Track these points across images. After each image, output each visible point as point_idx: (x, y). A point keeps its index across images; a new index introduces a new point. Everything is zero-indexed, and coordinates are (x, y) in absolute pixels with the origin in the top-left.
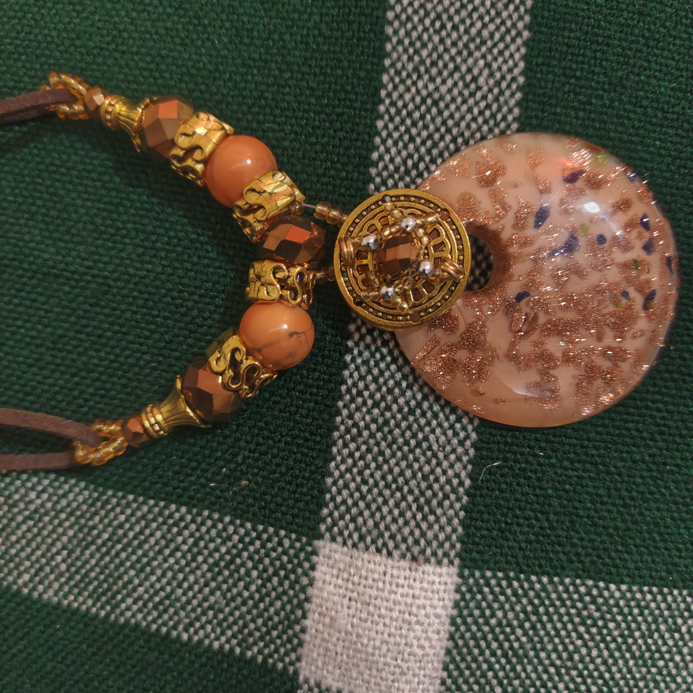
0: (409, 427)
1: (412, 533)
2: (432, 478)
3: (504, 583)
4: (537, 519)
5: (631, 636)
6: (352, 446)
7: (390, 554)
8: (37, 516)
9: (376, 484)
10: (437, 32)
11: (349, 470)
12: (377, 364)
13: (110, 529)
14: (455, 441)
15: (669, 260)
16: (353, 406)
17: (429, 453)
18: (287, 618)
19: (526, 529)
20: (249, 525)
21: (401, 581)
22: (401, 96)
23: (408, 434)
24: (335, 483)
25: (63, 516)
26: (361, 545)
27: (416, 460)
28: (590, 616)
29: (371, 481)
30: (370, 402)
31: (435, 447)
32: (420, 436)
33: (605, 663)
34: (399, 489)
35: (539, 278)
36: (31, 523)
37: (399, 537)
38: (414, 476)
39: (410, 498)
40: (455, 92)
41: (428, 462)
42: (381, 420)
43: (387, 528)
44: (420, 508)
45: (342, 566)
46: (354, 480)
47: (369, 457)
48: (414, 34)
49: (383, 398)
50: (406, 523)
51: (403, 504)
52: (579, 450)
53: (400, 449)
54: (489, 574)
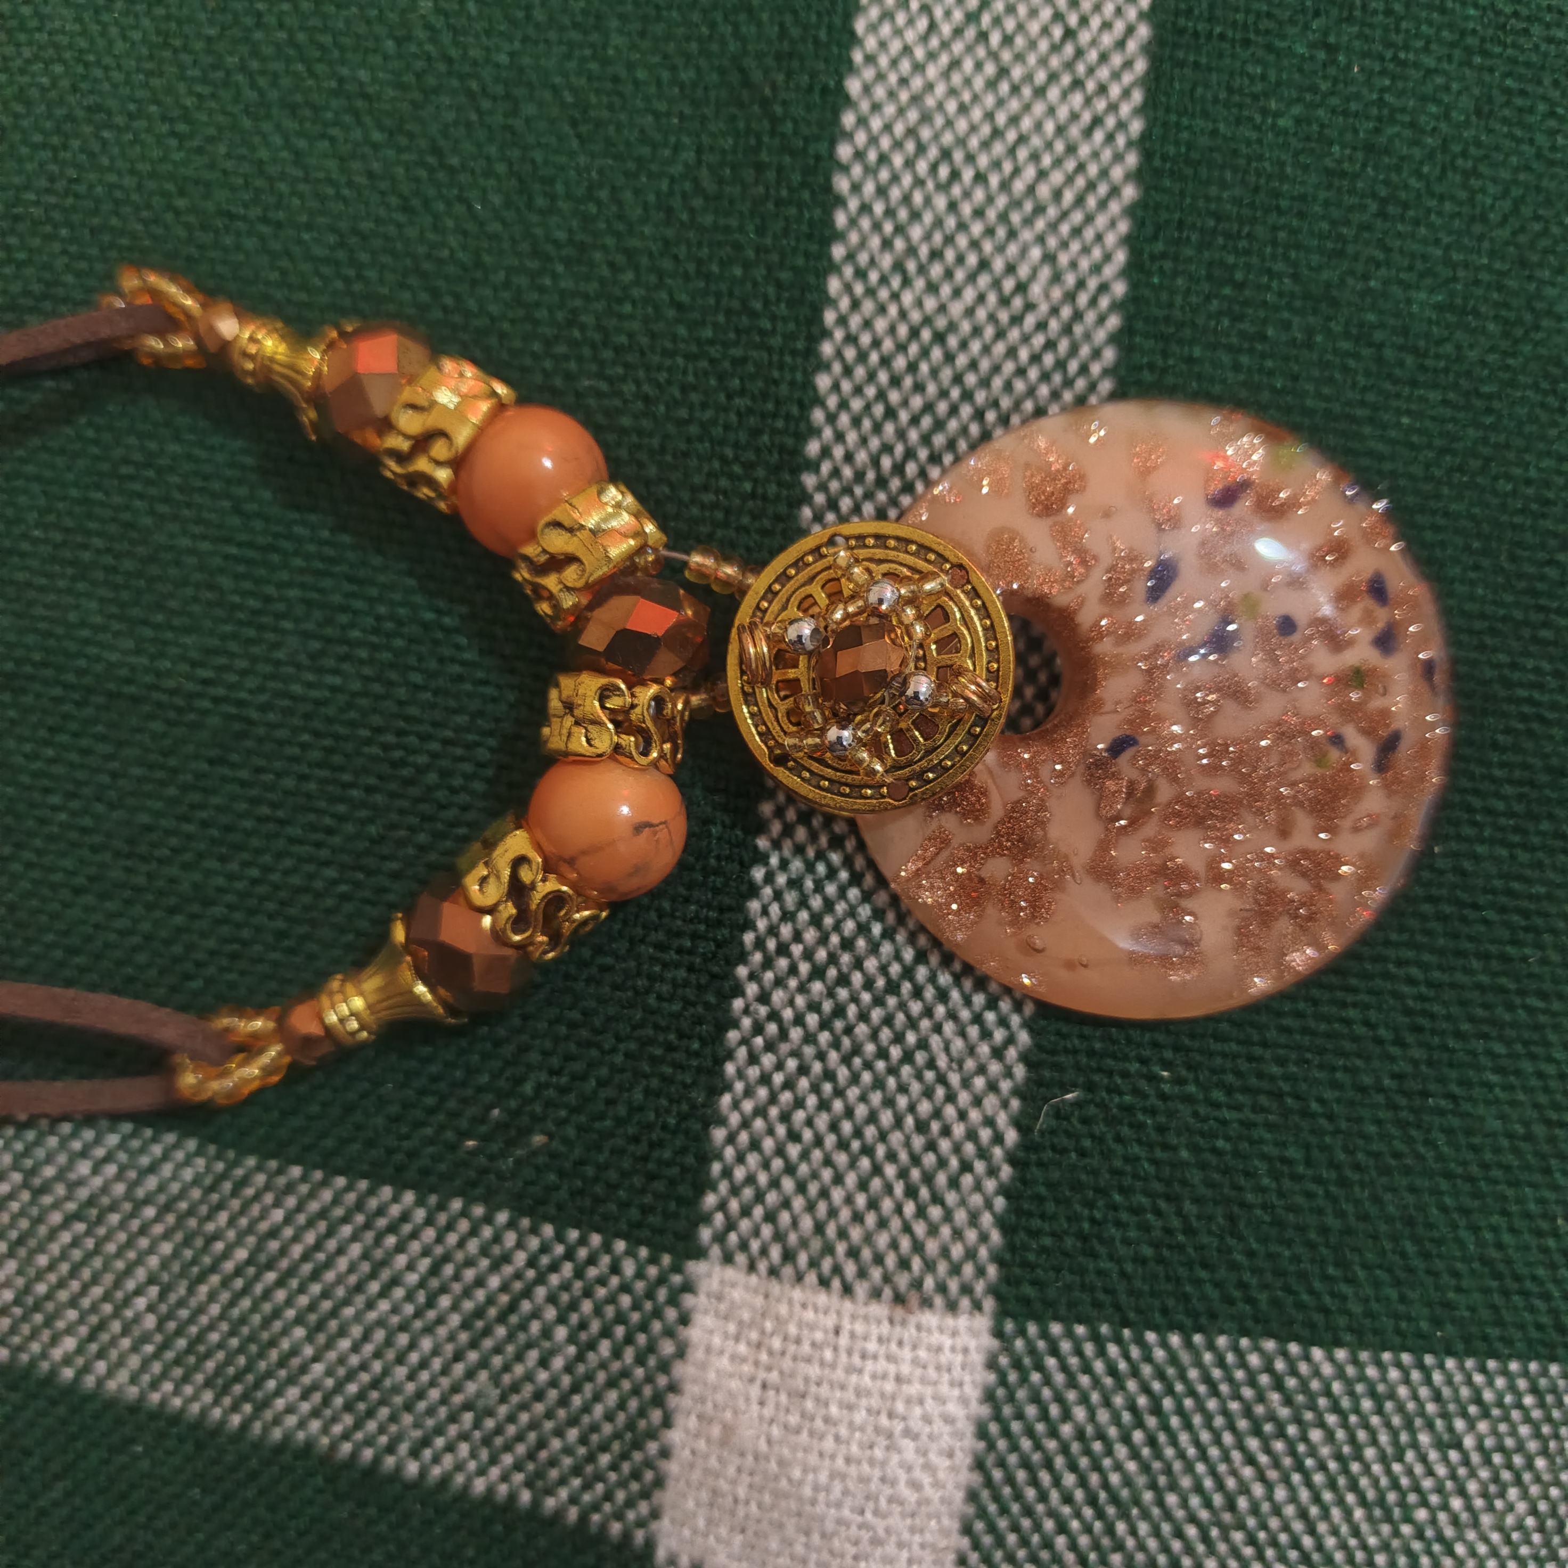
0: (888, 1021)
1: (894, 1245)
2: (935, 1126)
3: (1089, 1348)
4: (1158, 1213)
5: (1359, 1457)
6: (768, 1060)
7: (847, 1290)
8: (94, 1212)
9: (818, 1141)
10: (943, 187)
11: (760, 1111)
12: (819, 888)
13: (251, 1240)
14: (984, 1049)
15: (1428, 668)
16: (769, 976)
17: (929, 1075)
18: (631, 1426)
19: (1132, 1234)
20: (548, 1230)
21: (872, 1346)
22: (867, 324)
23: (885, 1034)
24: (731, 1139)
25: (150, 1212)
26: (788, 1271)
27: (903, 1089)
28: (1272, 1417)
29: (807, 1135)
30: (804, 968)
31: (942, 1062)
32: (911, 1038)
33: (1303, 1514)
34: (868, 1151)
35: (1156, 707)
36: (80, 1227)
37: (866, 1254)
38: (898, 1123)
39: (890, 1170)
40: (981, 314)
41: (928, 1093)
43: (842, 1234)
44: (911, 1192)
45: (746, 1316)
46: (771, 1132)
47: (804, 1083)
48: (895, 193)
49: (833, 959)
50: (883, 1223)
51: (876, 1184)
52: (1244, 1066)
53: (868, 1065)
54: (1056, 1329)
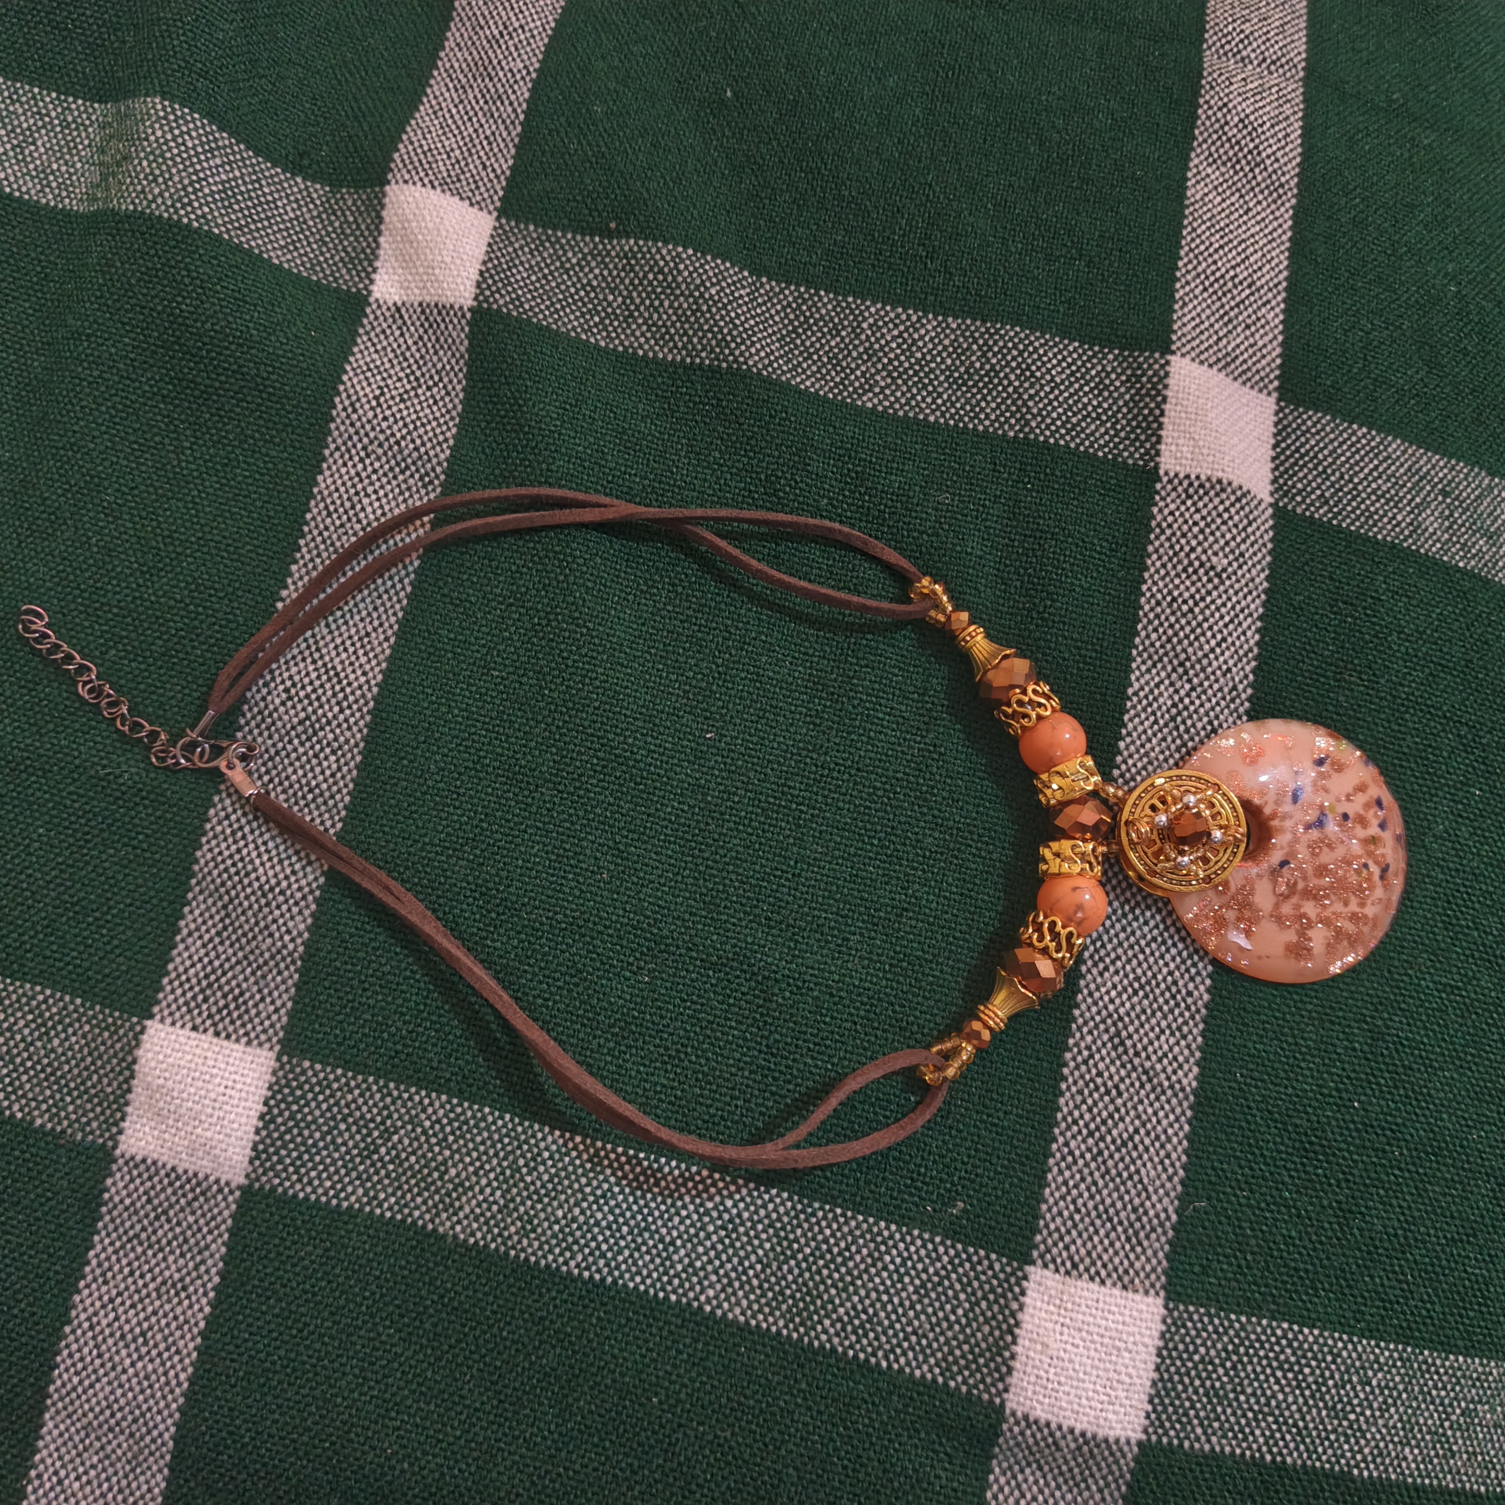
0: (1122, 1159)
1: (1122, 1263)
2: (1141, 1210)
3: (1206, 1319)
4: (1236, 1258)
6: (1067, 1174)
7: (1103, 1282)
11: (1063, 1198)
12: (1091, 1095)
14: (1164, 1176)
16: (1069, 1134)
17: (1140, 1187)
18: (996, 1344)
19: (1225, 1267)
20: (959, 1247)
21: (1112, 1308)
23: (1121, 1165)
24: (1049, 1210)
26: (1075, 1273)
27: (1128, 1192)
29: (1083, 1210)
30: (1085, 1132)
31: (1146, 1181)
32: (1132, 1168)
34: (1110, 1220)
37: (1110, 1266)
38: (1125, 1207)
39: (1120, 1229)
41: (1139, 1195)
42: (1095, 1150)
43: (1100, 1257)
44: (1128, 1239)
45: (1053, 1292)
46: (1067, 1208)
49: (1098, 1129)
50: (1116, 1253)
51: (1113, 1235)
52: (1274, 1192)
53: (1113, 1180)
54: (1191, 1308)
